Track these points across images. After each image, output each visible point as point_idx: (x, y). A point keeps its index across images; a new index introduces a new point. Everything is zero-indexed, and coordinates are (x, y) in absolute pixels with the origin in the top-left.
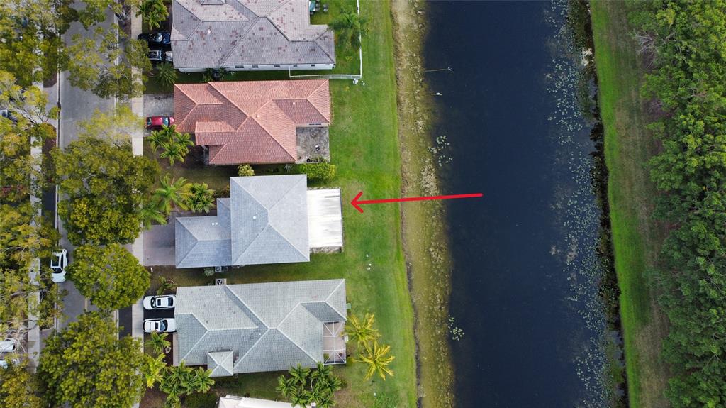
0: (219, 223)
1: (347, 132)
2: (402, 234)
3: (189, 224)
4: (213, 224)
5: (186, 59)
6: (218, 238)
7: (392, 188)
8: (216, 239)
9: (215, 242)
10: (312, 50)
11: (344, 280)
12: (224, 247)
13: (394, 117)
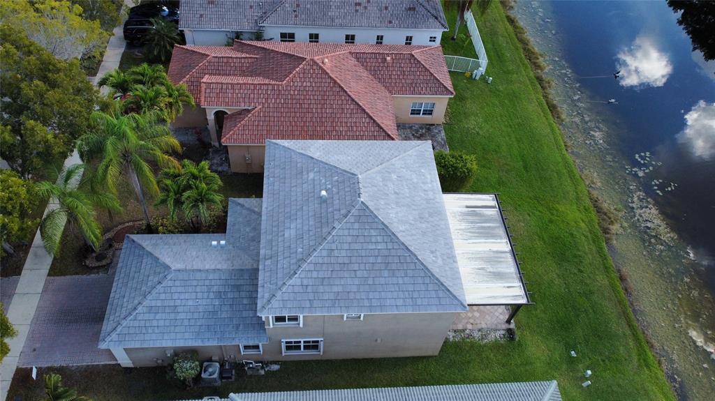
0: (228, 242)
1: (478, 133)
2: (634, 311)
3: (155, 245)
4: (214, 243)
5: (201, 16)
6: (224, 266)
7: (583, 225)
8: (219, 267)
9: (216, 276)
10: (410, 9)
11: (555, 383)
12: (237, 288)
13: (550, 125)
